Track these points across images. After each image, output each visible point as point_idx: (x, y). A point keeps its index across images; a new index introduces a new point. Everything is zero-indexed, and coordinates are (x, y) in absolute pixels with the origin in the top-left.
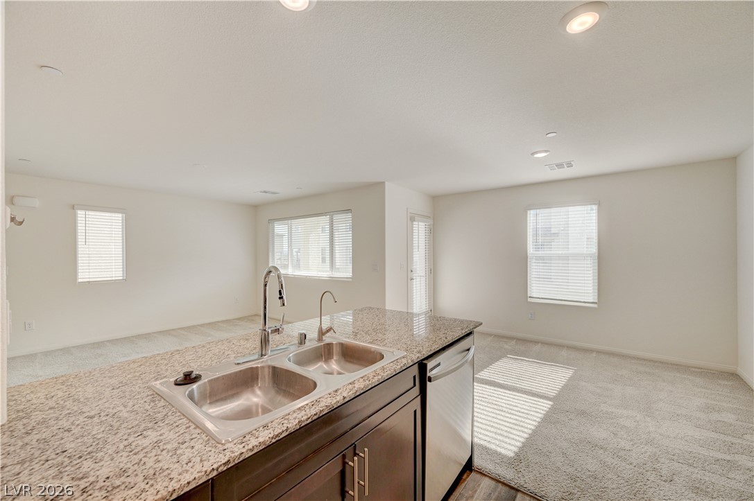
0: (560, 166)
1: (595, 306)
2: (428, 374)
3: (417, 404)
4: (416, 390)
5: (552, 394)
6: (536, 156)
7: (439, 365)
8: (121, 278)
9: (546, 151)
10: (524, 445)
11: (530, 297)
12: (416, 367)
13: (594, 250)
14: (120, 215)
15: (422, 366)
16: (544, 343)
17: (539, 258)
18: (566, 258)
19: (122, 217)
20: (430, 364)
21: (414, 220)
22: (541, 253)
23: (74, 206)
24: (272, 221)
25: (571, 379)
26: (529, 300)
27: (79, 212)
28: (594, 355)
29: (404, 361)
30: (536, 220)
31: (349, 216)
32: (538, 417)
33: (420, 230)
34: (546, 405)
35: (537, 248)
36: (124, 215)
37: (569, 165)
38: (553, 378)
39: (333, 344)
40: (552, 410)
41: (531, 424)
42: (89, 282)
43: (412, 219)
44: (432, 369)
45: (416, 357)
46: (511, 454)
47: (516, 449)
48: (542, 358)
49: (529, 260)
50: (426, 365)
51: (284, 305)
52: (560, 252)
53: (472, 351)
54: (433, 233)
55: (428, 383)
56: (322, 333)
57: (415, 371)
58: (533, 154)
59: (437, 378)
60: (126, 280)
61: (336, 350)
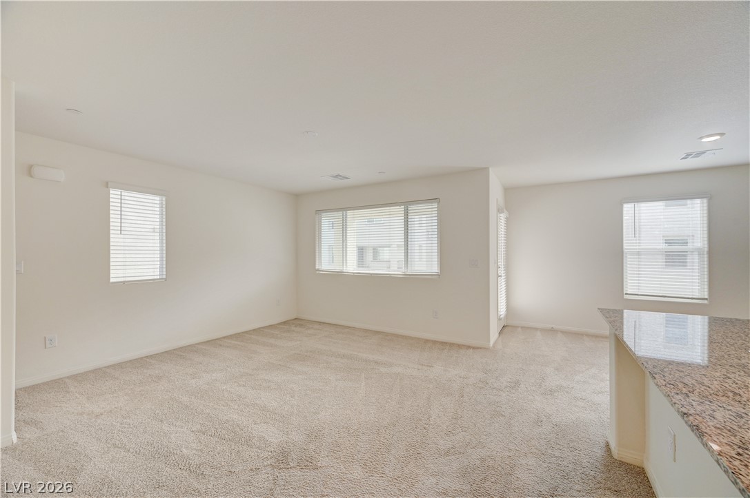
0: (700, 154)
1: (705, 302)
6: (704, 140)
8: (158, 277)
11: (626, 294)
14: (158, 198)
17: (636, 254)
19: (161, 200)
21: (502, 213)
22: (638, 248)
23: (107, 183)
24: (319, 212)
26: (624, 296)
27: (112, 191)
31: (435, 205)
36: (164, 199)
42: (124, 282)
43: (500, 212)
49: (624, 255)
60: (166, 279)
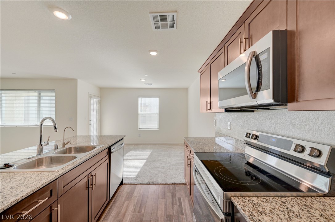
0: (148, 84)
1: (158, 130)
2: (112, 151)
3: (108, 161)
4: (107, 157)
5: (146, 158)
7: (114, 148)
9: (145, 79)
10: (138, 173)
12: (107, 149)
13: (158, 112)
15: (109, 148)
16: (143, 144)
17: (143, 115)
18: (150, 114)
20: (112, 148)
21: (92, 98)
22: (142, 113)
25: (151, 153)
26: (139, 129)
28: (158, 145)
29: (105, 147)
30: (141, 100)
31: (54, 93)
32: (142, 165)
33: (94, 102)
34: (144, 161)
35: (141, 111)
37: (151, 84)
38: (146, 154)
39: (71, 148)
40: (146, 162)
41: (140, 168)
43: (91, 97)
44: (112, 150)
45: (107, 146)
46: (135, 176)
47: (136, 175)
48: (143, 149)
49: (139, 115)
50: (111, 148)
51: (57, 131)
52: (148, 113)
53: (123, 145)
54: (100, 103)
55: (111, 154)
56: (64, 144)
57: (107, 150)
58: (141, 79)
59: (114, 151)
61: (73, 150)
